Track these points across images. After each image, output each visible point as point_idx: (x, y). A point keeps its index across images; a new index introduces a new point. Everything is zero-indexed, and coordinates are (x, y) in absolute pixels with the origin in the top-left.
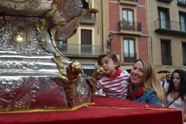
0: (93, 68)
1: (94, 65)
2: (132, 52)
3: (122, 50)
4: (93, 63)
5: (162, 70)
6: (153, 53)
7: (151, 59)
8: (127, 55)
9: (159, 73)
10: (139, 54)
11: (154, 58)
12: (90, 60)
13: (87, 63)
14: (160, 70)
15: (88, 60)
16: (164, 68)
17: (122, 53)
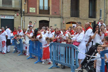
0: (13, 18)
1: (14, 15)
2: (46, 5)
3: (38, 4)
4: (13, 14)
5: (71, 21)
6: (64, 7)
7: (62, 12)
8: (42, 8)
9: (68, 23)
10: (52, 7)
11: (64, 11)
12: (10, 12)
13: (8, 14)
14: (69, 21)
15: (9, 12)
16: (72, 20)
17: (38, 6)
